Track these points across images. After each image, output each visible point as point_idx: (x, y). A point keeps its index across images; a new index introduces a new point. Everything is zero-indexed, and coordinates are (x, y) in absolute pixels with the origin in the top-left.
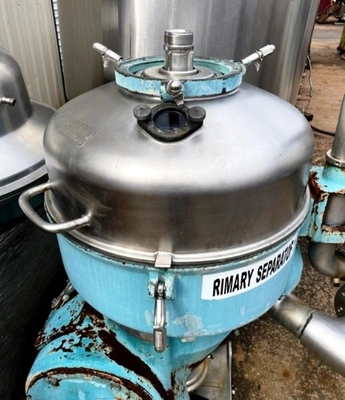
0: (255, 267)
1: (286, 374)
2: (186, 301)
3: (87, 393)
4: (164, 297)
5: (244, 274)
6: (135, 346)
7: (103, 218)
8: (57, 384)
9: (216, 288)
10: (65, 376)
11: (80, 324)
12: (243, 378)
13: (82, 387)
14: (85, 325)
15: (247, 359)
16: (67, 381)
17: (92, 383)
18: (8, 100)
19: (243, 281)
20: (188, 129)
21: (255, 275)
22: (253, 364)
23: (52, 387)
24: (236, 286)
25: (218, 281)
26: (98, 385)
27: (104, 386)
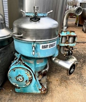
0: (48, 44)
1: (57, 80)
2: (38, 50)
3: (20, 72)
4: (34, 47)
5: (47, 45)
6: (28, 65)
7: (25, 34)
8: (14, 71)
9: (42, 47)
10: (16, 69)
11: (18, 62)
12: (49, 81)
13: (19, 71)
14: (19, 62)
15: (49, 78)
16: (17, 70)
17: (21, 70)
18: (3, 22)
19: (47, 47)
20: (38, 20)
21: (49, 46)
22: (51, 79)
23: (14, 72)
24: (46, 48)
25: (43, 46)
26: (22, 70)
27: (23, 70)
